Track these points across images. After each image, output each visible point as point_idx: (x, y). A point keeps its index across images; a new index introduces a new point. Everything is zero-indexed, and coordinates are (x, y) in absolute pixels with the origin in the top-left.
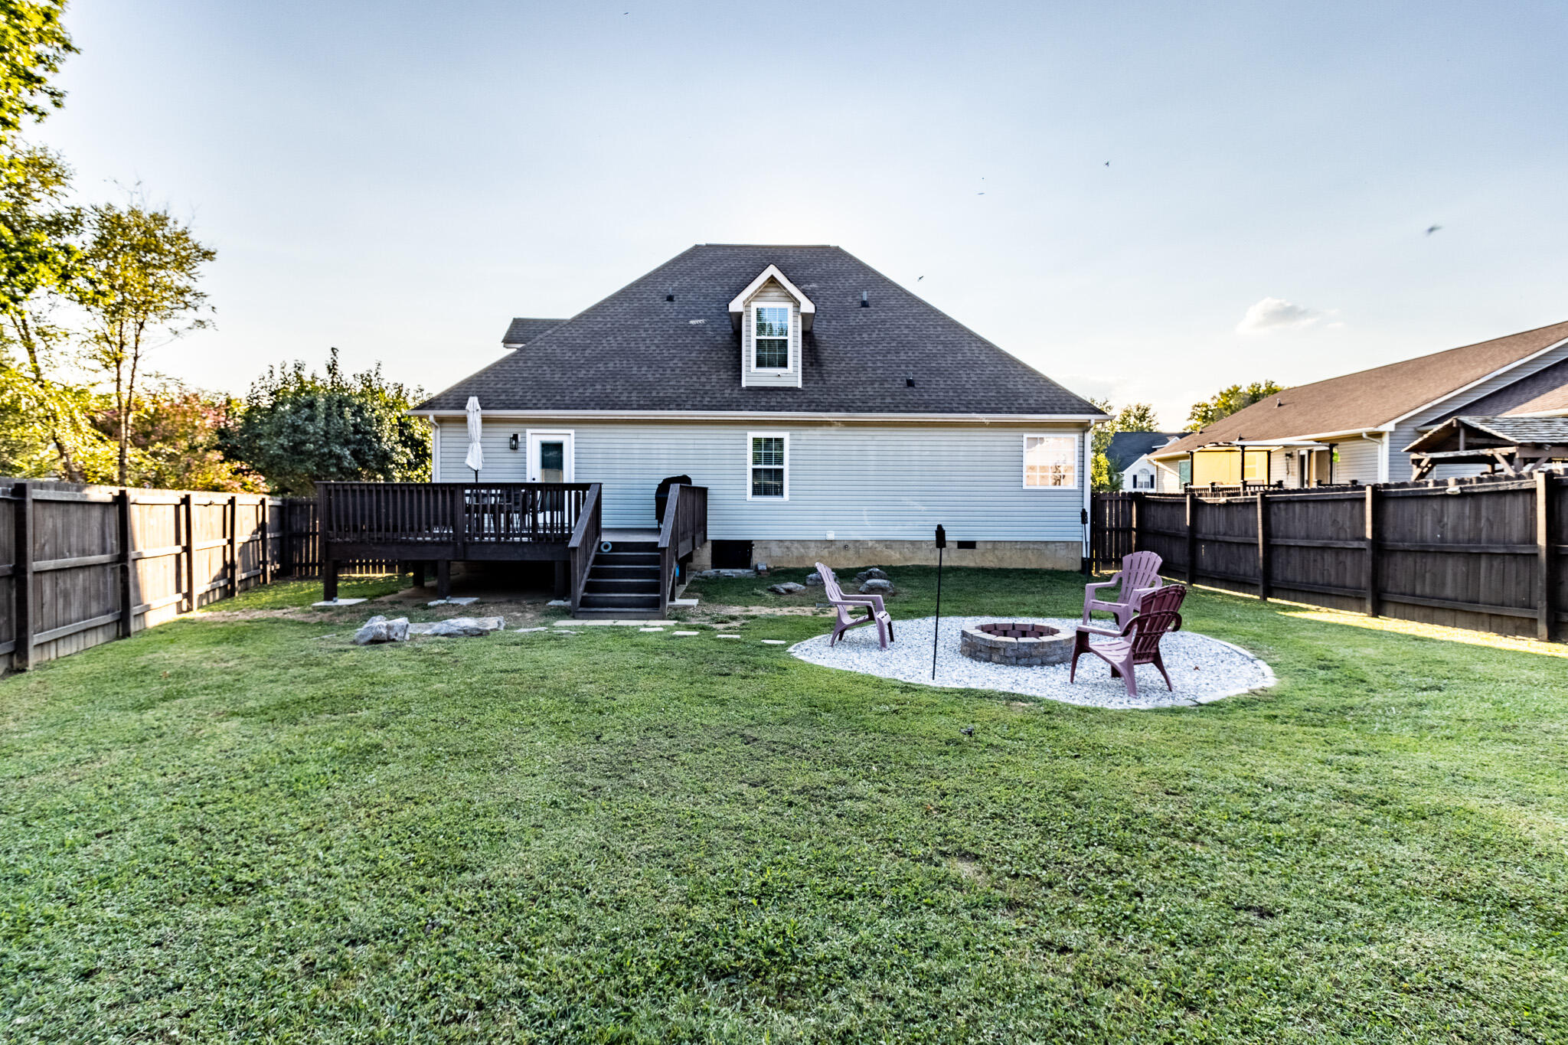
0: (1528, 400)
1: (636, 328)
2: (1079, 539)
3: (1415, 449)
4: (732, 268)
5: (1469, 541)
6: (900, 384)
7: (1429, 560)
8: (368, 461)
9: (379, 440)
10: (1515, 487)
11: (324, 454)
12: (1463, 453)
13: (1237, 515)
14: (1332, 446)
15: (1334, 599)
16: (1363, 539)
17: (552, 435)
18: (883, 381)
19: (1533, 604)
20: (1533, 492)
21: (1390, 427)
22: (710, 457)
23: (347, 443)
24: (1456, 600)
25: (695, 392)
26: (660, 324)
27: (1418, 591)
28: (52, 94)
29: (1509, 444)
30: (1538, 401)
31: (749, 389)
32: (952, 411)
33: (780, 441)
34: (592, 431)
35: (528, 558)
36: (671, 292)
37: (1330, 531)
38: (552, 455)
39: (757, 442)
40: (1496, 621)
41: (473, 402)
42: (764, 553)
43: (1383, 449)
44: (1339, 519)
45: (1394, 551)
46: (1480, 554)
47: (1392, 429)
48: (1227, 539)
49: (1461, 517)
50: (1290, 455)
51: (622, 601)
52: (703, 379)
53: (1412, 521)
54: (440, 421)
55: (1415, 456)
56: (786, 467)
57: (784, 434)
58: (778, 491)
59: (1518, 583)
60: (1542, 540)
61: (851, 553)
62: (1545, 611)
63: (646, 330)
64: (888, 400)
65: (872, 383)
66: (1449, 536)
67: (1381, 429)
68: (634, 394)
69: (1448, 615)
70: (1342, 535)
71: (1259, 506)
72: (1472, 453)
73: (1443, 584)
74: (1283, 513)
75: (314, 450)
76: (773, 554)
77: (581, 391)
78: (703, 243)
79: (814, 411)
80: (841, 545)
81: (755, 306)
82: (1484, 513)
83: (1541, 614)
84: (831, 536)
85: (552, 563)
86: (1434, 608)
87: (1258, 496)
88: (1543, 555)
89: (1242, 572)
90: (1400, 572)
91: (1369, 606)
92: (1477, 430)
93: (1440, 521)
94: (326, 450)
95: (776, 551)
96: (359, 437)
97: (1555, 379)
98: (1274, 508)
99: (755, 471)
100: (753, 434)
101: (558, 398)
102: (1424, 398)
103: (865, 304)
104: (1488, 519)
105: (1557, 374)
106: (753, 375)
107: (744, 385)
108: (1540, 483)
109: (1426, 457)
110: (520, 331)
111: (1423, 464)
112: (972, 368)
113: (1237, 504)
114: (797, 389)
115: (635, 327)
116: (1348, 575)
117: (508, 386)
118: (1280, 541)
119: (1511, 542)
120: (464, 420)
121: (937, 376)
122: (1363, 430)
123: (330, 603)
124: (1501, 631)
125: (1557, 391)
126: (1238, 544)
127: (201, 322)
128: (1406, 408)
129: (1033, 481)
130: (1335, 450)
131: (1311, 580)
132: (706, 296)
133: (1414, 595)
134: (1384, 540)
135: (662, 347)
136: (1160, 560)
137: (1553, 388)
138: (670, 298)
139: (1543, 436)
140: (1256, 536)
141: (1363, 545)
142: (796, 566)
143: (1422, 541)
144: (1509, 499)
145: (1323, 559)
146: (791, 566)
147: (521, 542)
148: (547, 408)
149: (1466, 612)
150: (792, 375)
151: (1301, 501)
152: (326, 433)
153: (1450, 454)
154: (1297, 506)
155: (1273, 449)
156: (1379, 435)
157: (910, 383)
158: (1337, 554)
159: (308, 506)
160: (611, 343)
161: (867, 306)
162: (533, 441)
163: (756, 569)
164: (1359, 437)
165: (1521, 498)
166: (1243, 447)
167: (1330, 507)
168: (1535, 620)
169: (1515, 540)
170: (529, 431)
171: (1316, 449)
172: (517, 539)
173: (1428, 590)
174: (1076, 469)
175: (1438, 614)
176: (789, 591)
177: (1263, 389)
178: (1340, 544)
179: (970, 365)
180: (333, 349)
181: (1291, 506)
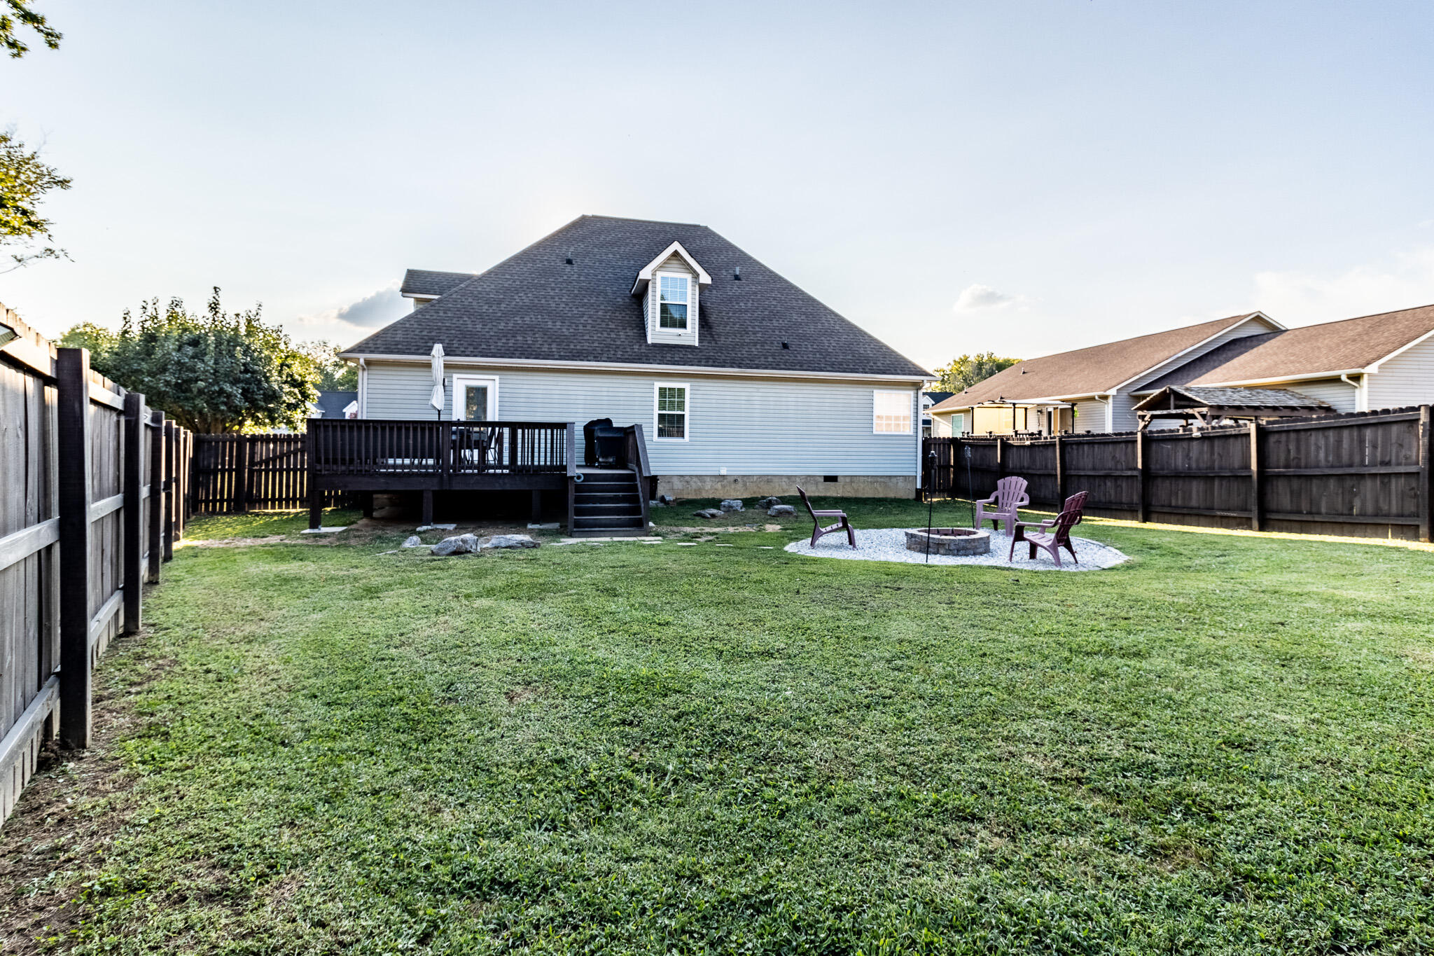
0: (1200, 376)
1: (543, 287)
2: (914, 474)
3: (1140, 409)
4: (619, 239)
5: (1207, 469)
6: (776, 347)
7: (1180, 482)
8: (256, 400)
9: (267, 379)
10: (1236, 432)
11: (214, 392)
12: (1174, 412)
13: (1039, 456)
14: (1073, 405)
15: (1114, 513)
16: (1136, 469)
17: (477, 380)
18: (763, 344)
19: (1249, 507)
20: (1249, 435)
21: (1113, 392)
22: (622, 403)
23: (235, 382)
24: (1199, 508)
25: (608, 346)
26: (565, 285)
27: (1173, 503)
28: (48, 34)
29: (1203, 406)
30: (1207, 376)
31: (654, 345)
32: (821, 370)
33: (681, 392)
34: (515, 377)
35: (508, 487)
36: (570, 256)
37: (1110, 464)
38: (477, 396)
39: (663, 392)
40: (1225, 521)
41: (438, 349)
42: (668, 486)
43: (1108, 409)
44: (1117, 456)
45: (1157, 477)
46: (1213, 478)
47: (1115, 393)
48: (1030, 471)
49: (1201, 452)
50: (1040, 411)
51: (608, 522)
52: (613, 335)
53: (1168, 455)
54: (369, 363)
55: (1140, 413)
56: (687, 413)
57: (686, 385)
58: (681, 434)
59: (1239, 495)
60: (1254, 467)
61: (739, 486)
62: (1256, 512)
63: (553, 289)
64: (770, 359)
65: (755, 344)
66: (1194, 465)
67: (1107, 393)
68: (554, 346)
69: (1194, 518)
70: (1119, 467)
71: (1058, 447)
72: (1179, 411)
73: (1190, 498)
74: (1075, 452)
75: (206, 387)
76: (675, 487)
77: (504, 341)
78: (590, 214)
79: (712, 366)
80: (732, 479)
81: (659, 274)
82: (1216, 449)
83: (1254, 515)
84: (724, 472)
85: (530, 491)
86: (1184, 515)
87: (1057, 440)
88: (1255, 476)
89: (1042, 495)
90: (1162, 492)
91: (1140, 516)
92: (1183, 395)
93: (1188, 455)
94: (217, 388)
95: (678, 485)
96: (248, 376)
97: (1214, 361)
98: (1069, 448)
99: (660, 415)
100: (659, 384)
101: (484, 347)
102: (1134, 371)
103: (737, 278)
104: (1219, 454)
105: (1215, 358)
106: (656, 333)
107: (649, 341)
108: (1252, 428)
109: (1149, 414)
110: (414, 282)
111: (1146, 419)
112: (830, 335)
113: (1039, 446)
114: (694, 347)
115: (542, 285)
116: (1124, 494)
117: (433, 334)
118: (1073, 472)
119: (1234, 468)
120: (428, 366)
121: (804, 341)
122: (1096, 394)
123: (316, 531)
124: (1227, 527)
125: (1218, 370)
126: (1040, 475)
127: (51, 251)
128: (1123, 379)
129: (880, 428)
130: (1075, 408)
131: (1096, 499)
132: (601, 262)
133: (1170, 506)
134: (1150, 469)
135: (571, 305)
136: (1025, 483)
137: (1215, 367)
138: (569, 262)
139: (1222, 400)
140: (1056, 469)
141: (1135, 473)
142: (694, 497)
143: (1176, 469)
144: (1232, 440)
145: (1105, 484)
146: (690, 497)
147: (502, 474)
148: (475, 356)
149: (1206, 516)
150: (690, 335)
151: (1089, 443)
152: (216, 371)
153: (1165, 412)
154: (1086, 447)
155: (1029, 406)
156: (1106, 398)
157: (785, 346)
158: (1116, 481)
159: (217, 443)
160: (524, 299)
161: (739, 279)
162: (460, 383)
163: (663, 499)
164: (1092, 399)
165: (1239, 440)
166: (1014, 404)
167: (1111, 447)
168: (1250, 519)
169: (1236, 466)
170: (455, 376)
171: (1060, 407)
172: (491, 471)
173: (1180, 503)
174: (912, 418)
175: (1187, 518)
176: (713, 516)
177: (986, 358)
178: (1118, 473)
179: (830, 333)
180: (215, 288)
181: (1081, 447)
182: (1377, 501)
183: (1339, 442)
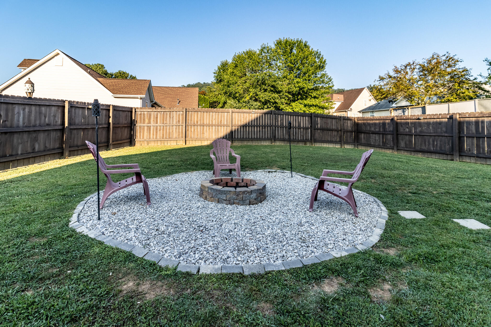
182: (45, 143)
183: (30, 112)
